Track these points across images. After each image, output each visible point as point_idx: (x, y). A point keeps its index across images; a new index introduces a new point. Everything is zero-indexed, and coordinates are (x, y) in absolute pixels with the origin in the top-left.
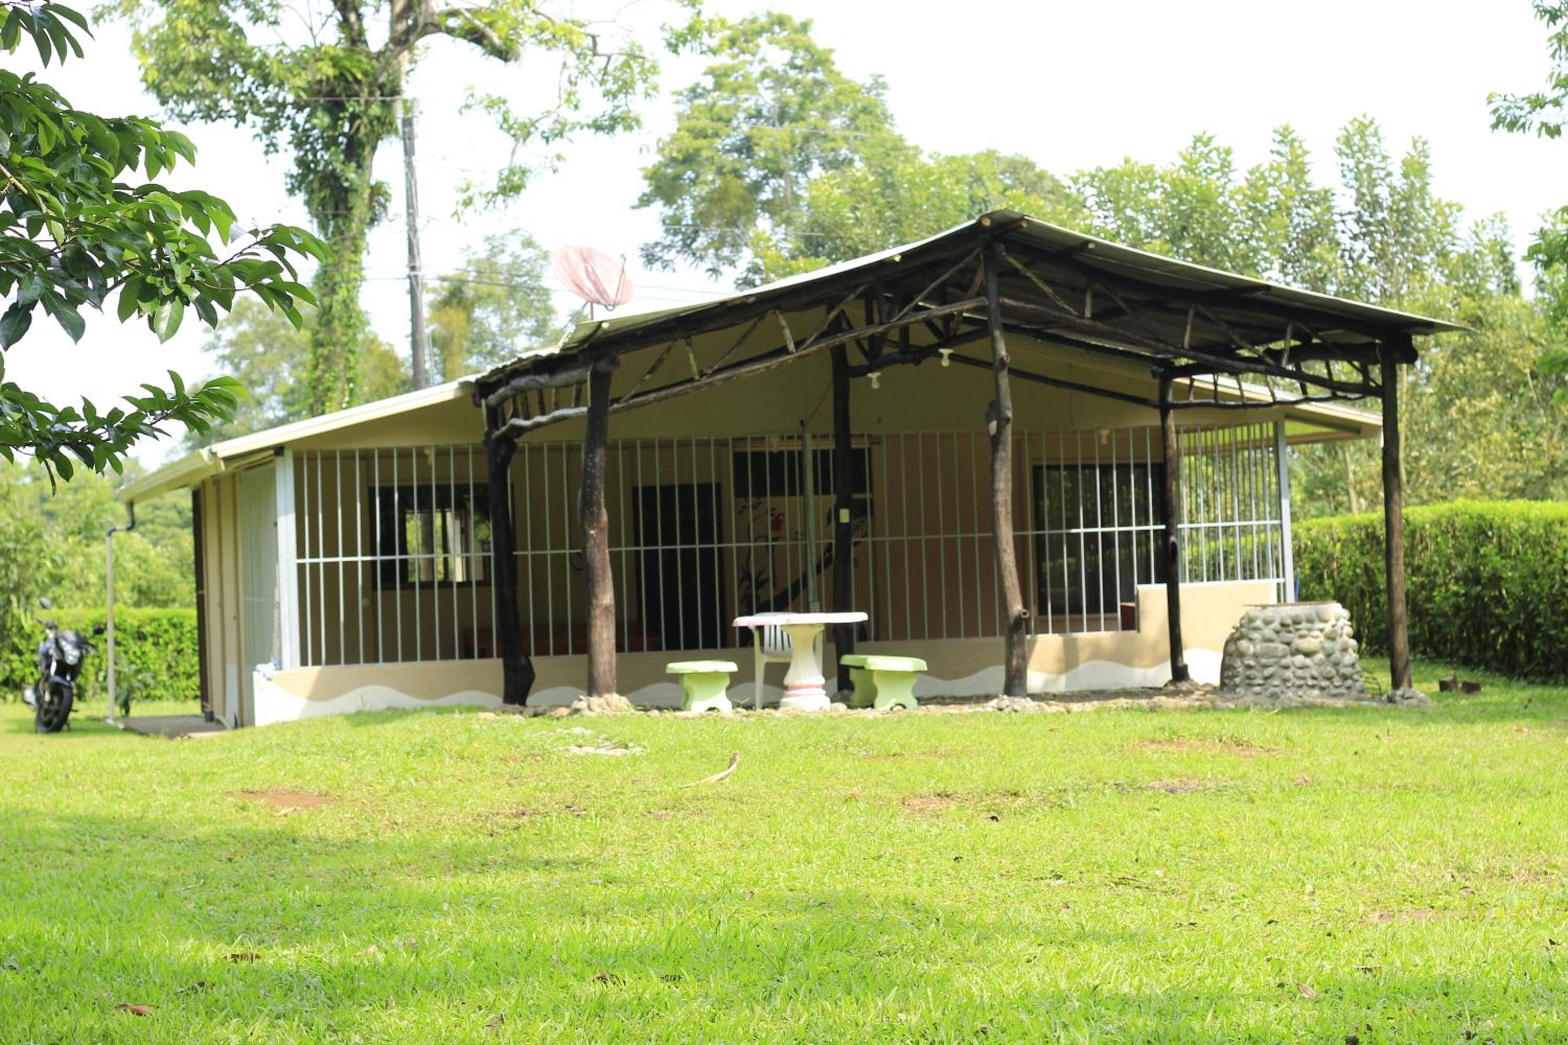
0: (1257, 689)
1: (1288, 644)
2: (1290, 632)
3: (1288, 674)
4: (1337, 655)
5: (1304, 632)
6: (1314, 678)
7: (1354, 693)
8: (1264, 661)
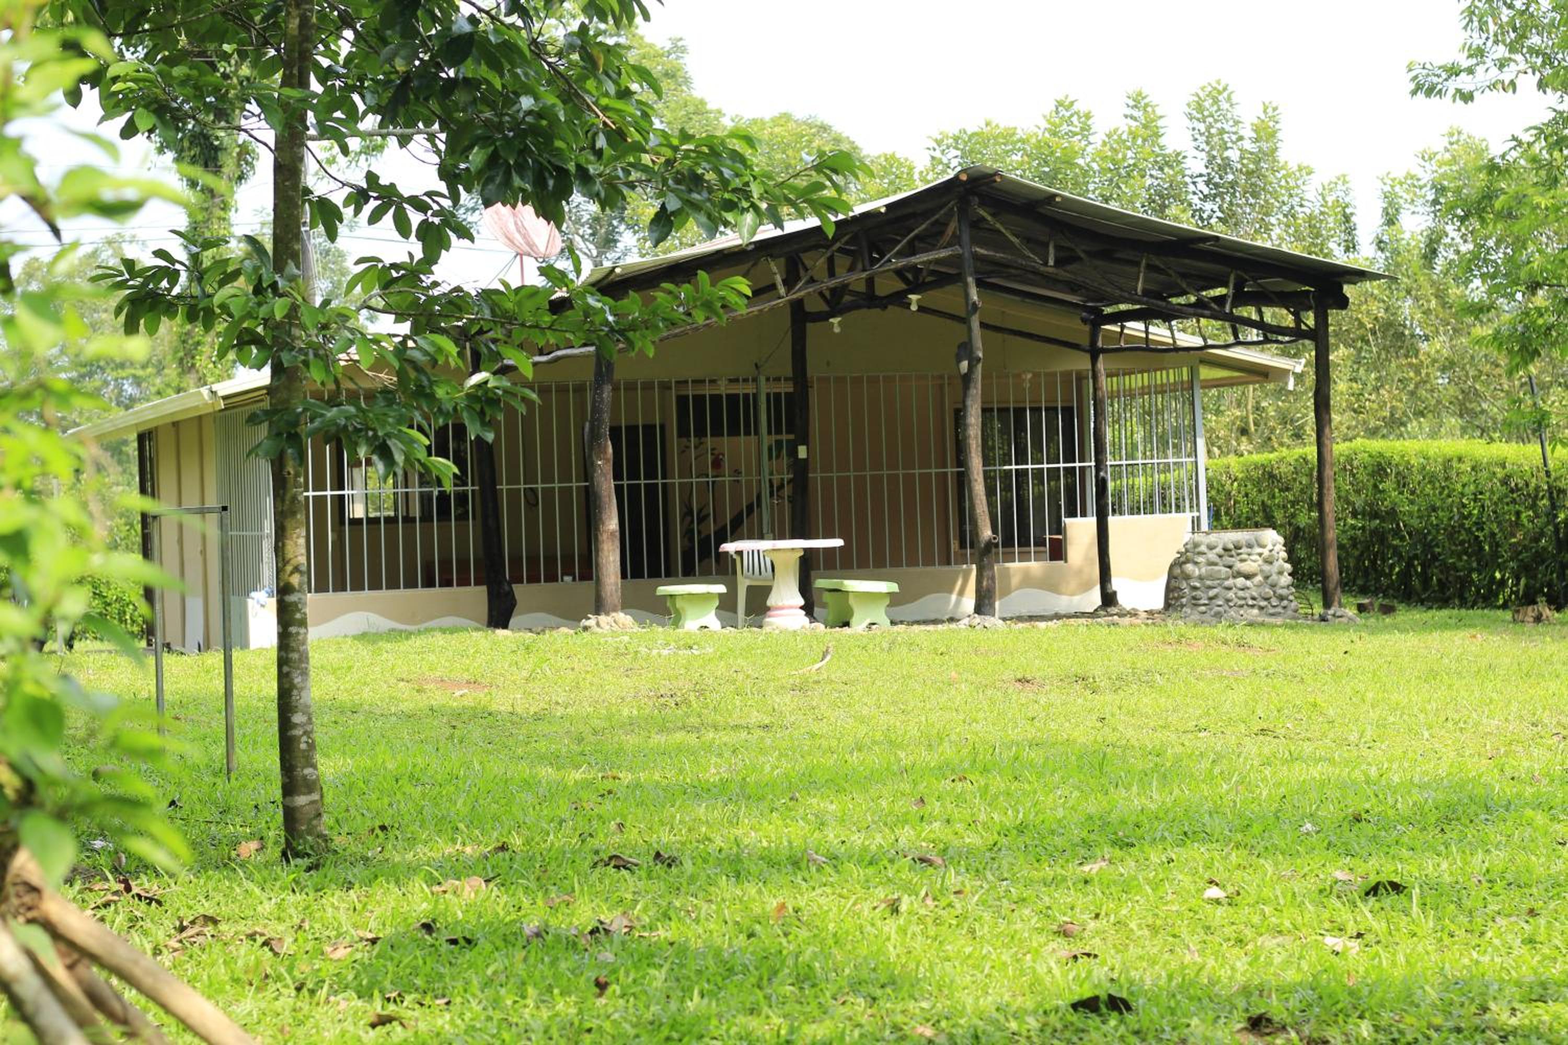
0: (1203, 608)
1: (1230, 567)
2: (1232, 556)
3: (1231, 594)
4: (1274, 577)
5: (1244, 556)
6: (1254, 599)
7: (1290, 612)
8: (1209, 583)
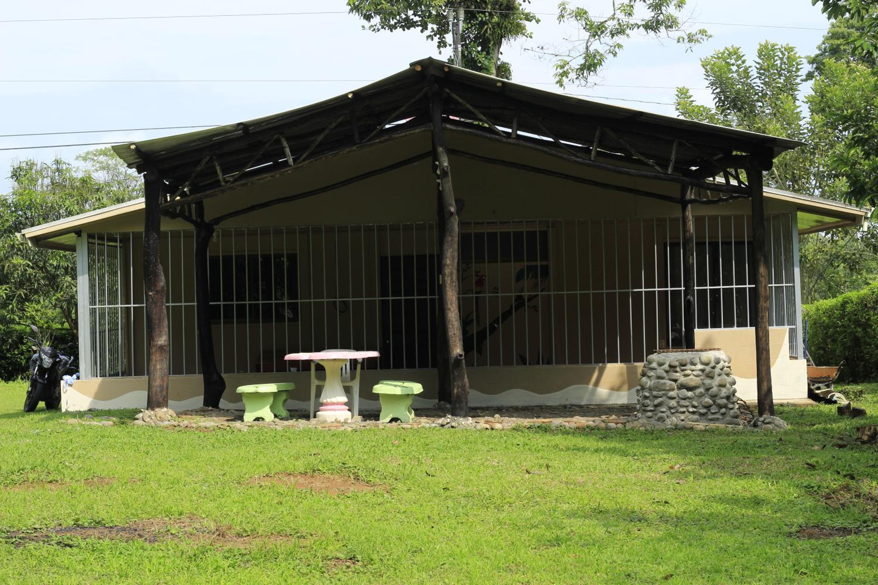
0: (650, 414)
1: (675, 381)
2: (676, 372)
3: (673, 403)
4: (715, 389)
5: (688, 372)
6: (694, 407)
7: (728, 418)
8: (655, 393)
